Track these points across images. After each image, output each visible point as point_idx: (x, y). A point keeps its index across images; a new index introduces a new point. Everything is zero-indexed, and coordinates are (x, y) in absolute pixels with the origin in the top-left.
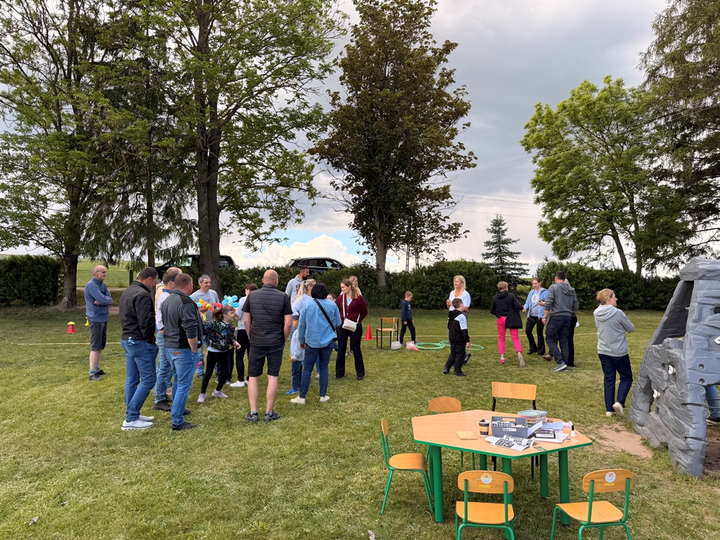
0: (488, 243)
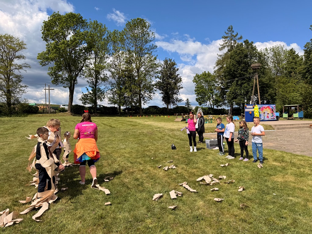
0: (186, 103)
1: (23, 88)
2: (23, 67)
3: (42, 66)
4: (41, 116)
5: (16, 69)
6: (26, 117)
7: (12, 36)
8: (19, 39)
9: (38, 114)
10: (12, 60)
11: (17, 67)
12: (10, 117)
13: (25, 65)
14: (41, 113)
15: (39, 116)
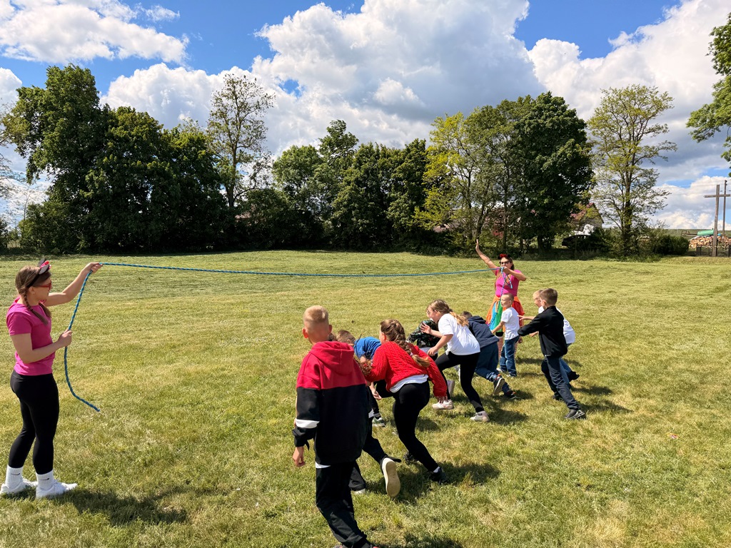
1: (658, 197)
2: (659, 152)
3: (699, 141)
4: (688, 262)
5: (645, 156)
6: (654, 263)
7: (644, 87)
8: (657, 90)
9: (684, 257)
10: (638, 139)
11: (648, 153)
12: (624, 260)
13: (664, 146)
14: (693, 254)
15: (684, 262)
